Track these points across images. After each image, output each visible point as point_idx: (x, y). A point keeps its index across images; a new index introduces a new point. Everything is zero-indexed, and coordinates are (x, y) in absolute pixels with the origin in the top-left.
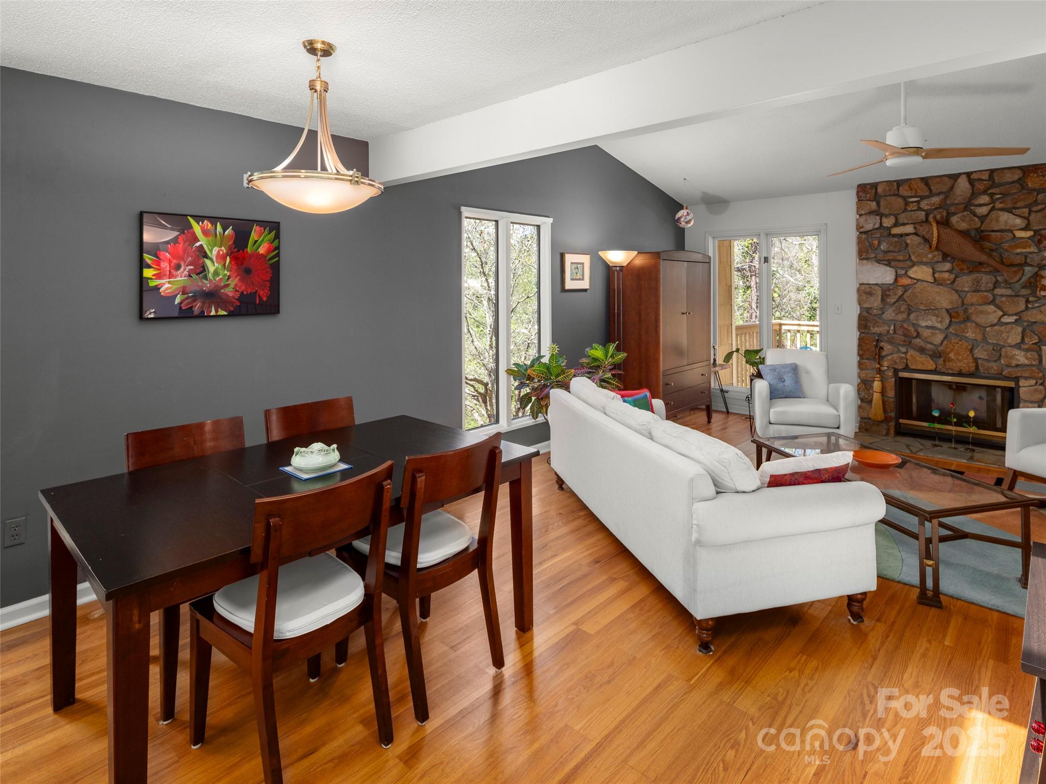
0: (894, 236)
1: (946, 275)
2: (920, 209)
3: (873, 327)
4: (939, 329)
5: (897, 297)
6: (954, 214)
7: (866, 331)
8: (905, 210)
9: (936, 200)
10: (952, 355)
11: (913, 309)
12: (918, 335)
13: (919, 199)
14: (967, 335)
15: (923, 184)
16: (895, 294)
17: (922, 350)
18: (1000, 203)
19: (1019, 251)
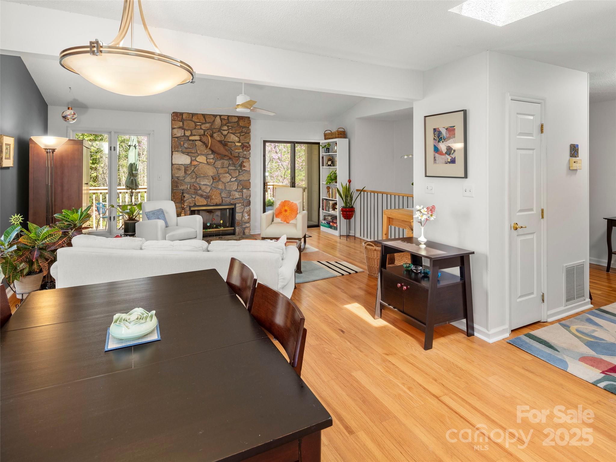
0: (190, 140)
1: (212, 160)
2: (201, 129)
3: (180, 187)
4: (208, 185)
5: (191, 171)
6: (215, 133)
7: (177, 188)
8: (195, 129)
9: (208, 125)
10: (213, 197)
11: (197, 177)
12: (200, 189)
13: (201, 124)
14: (219, 187)
15: (203, 117)
16: (191, 169)
17: (201, 196)
18: (231, 130)
19: (237, 151)
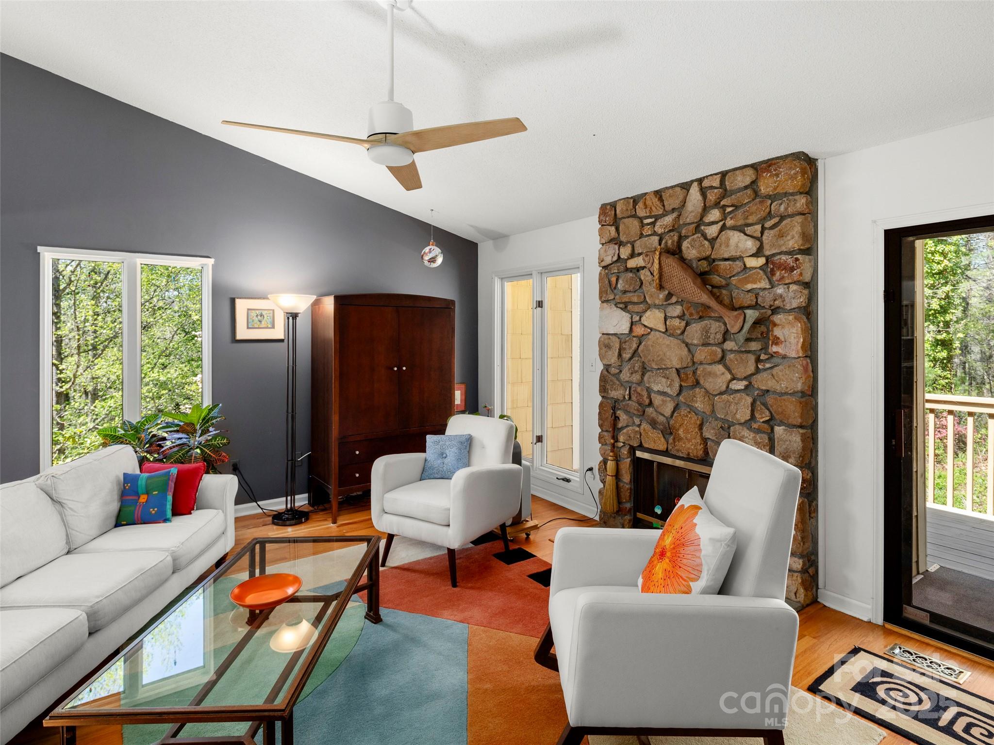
0: (630, 270)
1: (677, 322)
2: (655, 233)
3: (611, 391)
4: (670, 396)
5: (631, 351)
6: (686, 238)
7: (606, 394)
8: (641, 236)
9: (668, 220)
10: (681, 432)
11: (646, 368)
12: (651, 404)
13: (653, 220)
14: (696, 405)
15: (657, 200)
16: (630, 348)
17: (654, 424)
18: (731, 218)
19: (749, 286)
